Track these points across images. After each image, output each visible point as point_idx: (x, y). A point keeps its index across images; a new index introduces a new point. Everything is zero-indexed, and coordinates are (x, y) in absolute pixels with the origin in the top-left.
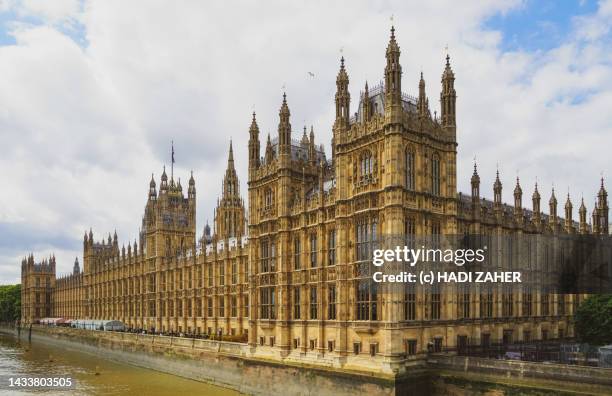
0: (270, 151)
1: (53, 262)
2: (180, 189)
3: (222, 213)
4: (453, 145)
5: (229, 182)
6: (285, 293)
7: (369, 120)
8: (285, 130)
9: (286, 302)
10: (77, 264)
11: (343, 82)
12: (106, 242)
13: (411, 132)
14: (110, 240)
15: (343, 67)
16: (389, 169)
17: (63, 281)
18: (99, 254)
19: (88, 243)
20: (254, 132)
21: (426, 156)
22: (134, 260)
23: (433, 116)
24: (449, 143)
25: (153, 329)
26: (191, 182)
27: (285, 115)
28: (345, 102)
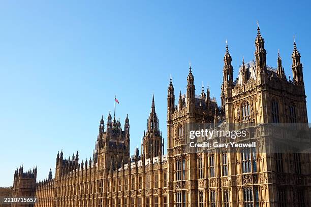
1: (35, 171)
4: (303, 97)
6: (193, 195)
7: (246, 83)
8: (191, 90)
10: (50, 173)
11: (229, 60)
12: (71, 159)
13: (275, 89)
14: (73, 157)
15: (227, 51)
16: (261, 112)
17: (41, 184)
18: (66, 166)
19: (60, 159)
20: (171, 90)
21: (285, 104)
22: (89, 171)
23: (288, 79)
24: (300, 96)
26: (127, 121)
27: (191, 80)
28: (229, 71)
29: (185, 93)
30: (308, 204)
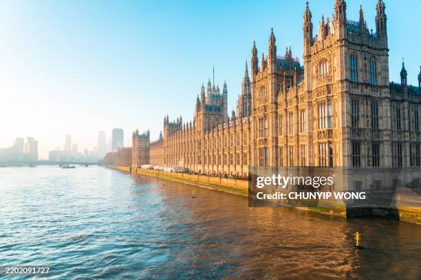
0: (265, 63)
1: (148, 133)
2: (218, 90)
3: (241, 103)
4: (385, 51)
5: (245, 85)
6: (274, 150)
7: (325, 39)
8: (273, 50)
9: (275, 156)
10: (161, 134)
11: (308, 16)
12: (176, 122)
13: (354, 44)
14: (178, 120)
15: (307, 7)
17: (155, 144)
18: (173, 128)
19: (166, 122)
20: (255, 52)
21: (365, 59)
22: (191, 129)
23: (370, 32)
24: (383, 49)
25: (200, 172)
26: (225, 86)
27: (273, 40)
28: (309, 29)
29: (267, 54)
30: (383, 157)
